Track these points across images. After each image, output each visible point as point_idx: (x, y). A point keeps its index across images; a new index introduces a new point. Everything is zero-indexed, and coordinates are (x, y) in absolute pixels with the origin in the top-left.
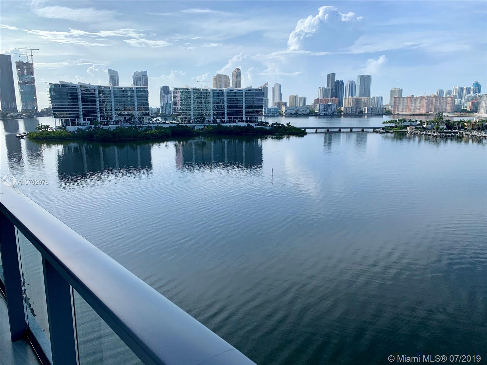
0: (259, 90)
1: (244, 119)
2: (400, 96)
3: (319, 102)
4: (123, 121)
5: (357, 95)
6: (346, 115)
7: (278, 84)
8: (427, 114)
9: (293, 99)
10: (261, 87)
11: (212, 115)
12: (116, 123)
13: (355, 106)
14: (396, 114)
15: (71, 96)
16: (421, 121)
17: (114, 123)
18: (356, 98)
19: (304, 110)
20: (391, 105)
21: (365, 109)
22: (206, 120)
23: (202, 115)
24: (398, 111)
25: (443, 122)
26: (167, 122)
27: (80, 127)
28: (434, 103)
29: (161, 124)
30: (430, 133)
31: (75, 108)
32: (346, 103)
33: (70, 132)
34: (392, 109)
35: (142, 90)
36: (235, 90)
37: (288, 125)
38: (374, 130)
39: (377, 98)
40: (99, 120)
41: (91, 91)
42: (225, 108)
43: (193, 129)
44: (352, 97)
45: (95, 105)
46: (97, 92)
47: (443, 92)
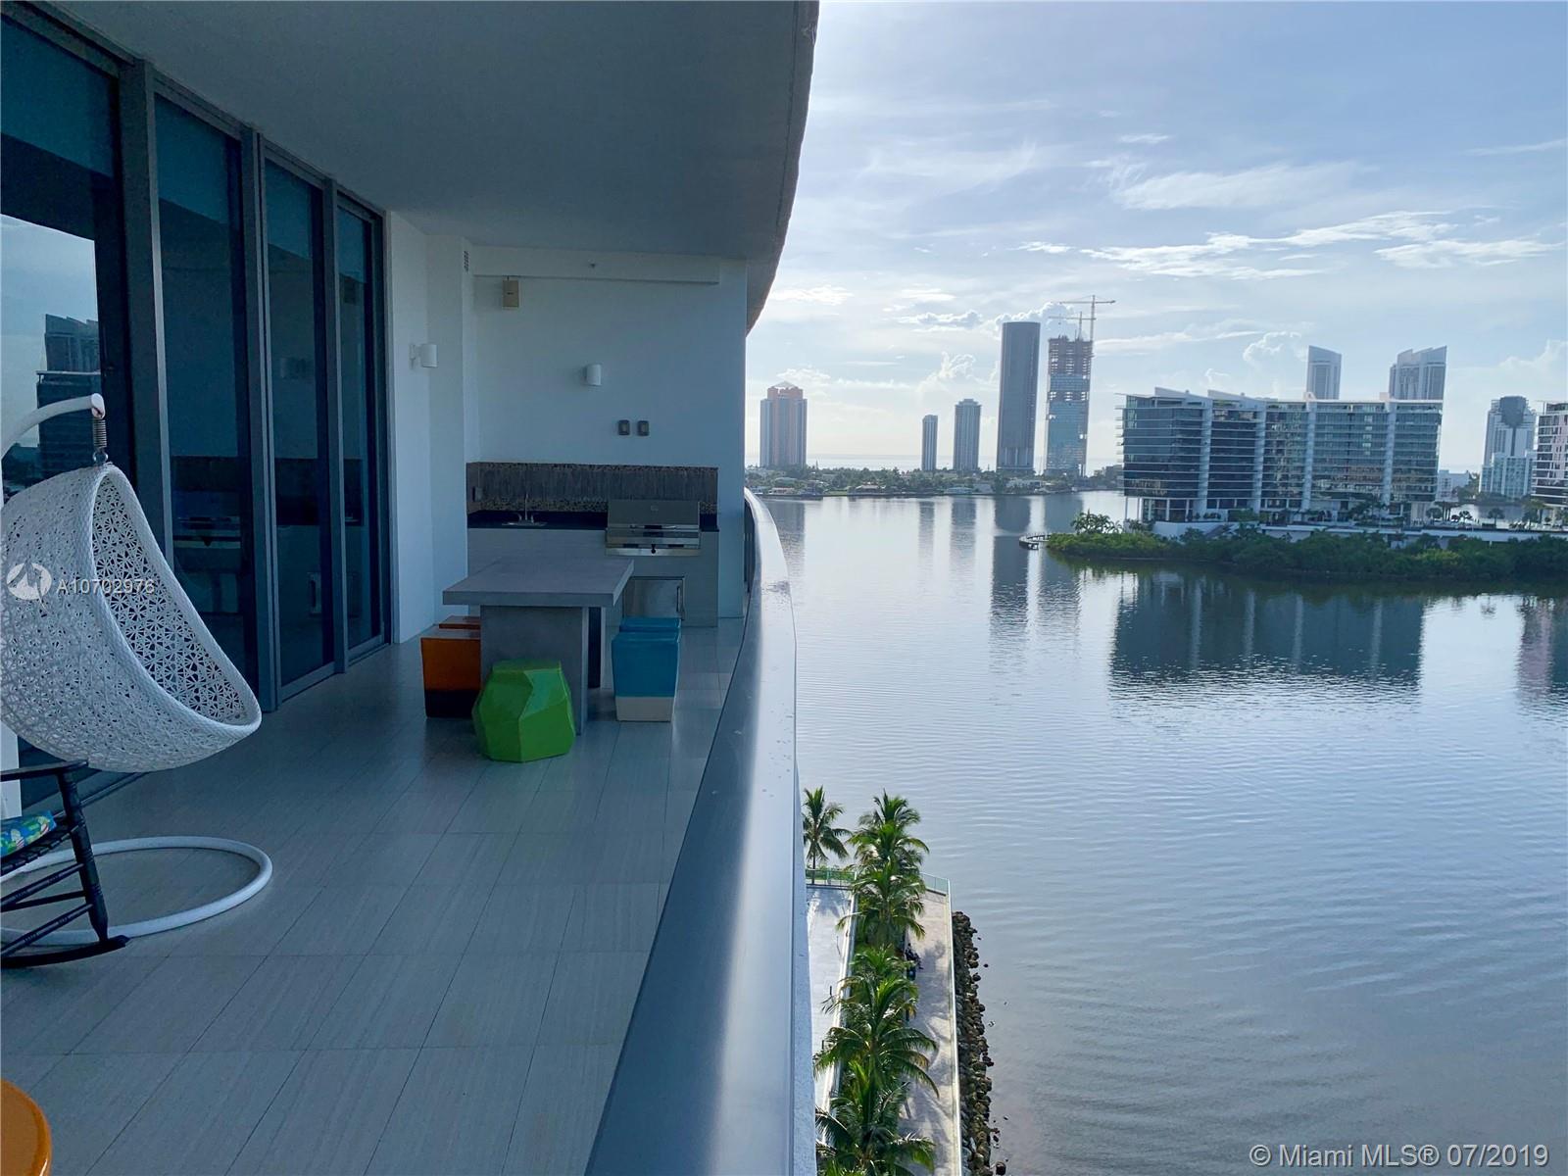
4: (1335, 513)
12: (1313, 519)
15: (1182, 432)
17: (1306, 520)
26: (1501, 525)
27: (1194, 526)
29: (1477, 530)
31: (1188, 468)
33: (1165, 538)
35: (1418, 411)
40: (1257, 506)
41: (1245, 416)
45: (1252, 460)
46: (1262, 420)
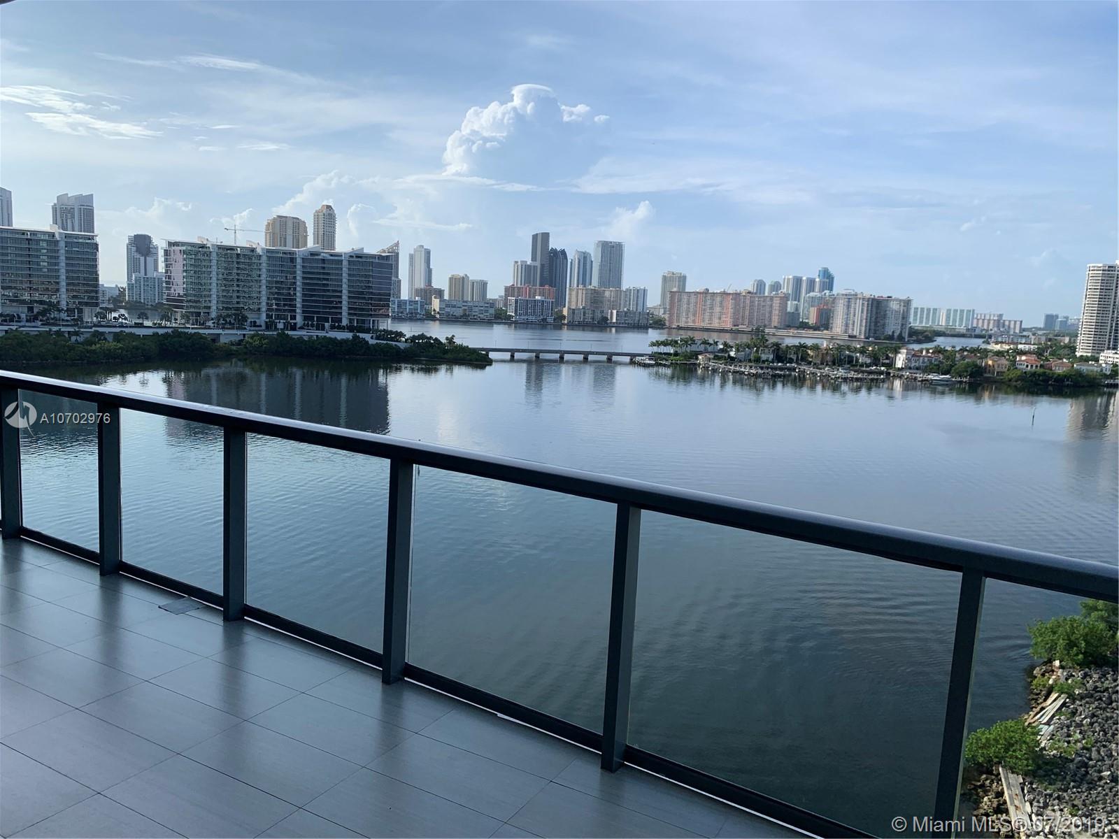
0: (380, 257)
1: (345, 322)
2: (682, 291)
3: (516, 294)
4: (23, 316)
5: (595, 282)
6: (573, 326)
7: (423, 246)
8: (734, 328)
9: (458, 283)
10: (384, 251)
11: (264, 309)
13: (591, 306)
14: (674, 326)
16: (725, 344)
18: (592, 289)
19: (482, 308)
20: (665, 308)
21: (612, 313)
22: (249, 320)
23: (237, 309)
24: (678, 321)
25: (766, 347)
26: (147, 323)
28: (748, 308)
29: (131, 327)
30: (743, 370)
32: (573, 300)
34: (667, 317)
35: (81, 241)
36: (322, 254)
37: (450, 340)
38: (631, 359)
39: (636, 292)
42: (298, 294)
43: (214, 340)
44: (585, 286)
47: (765, 285)
